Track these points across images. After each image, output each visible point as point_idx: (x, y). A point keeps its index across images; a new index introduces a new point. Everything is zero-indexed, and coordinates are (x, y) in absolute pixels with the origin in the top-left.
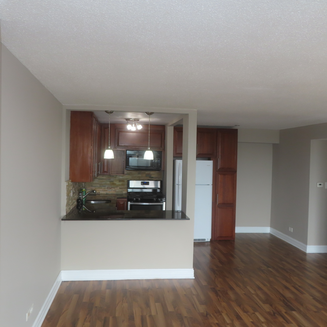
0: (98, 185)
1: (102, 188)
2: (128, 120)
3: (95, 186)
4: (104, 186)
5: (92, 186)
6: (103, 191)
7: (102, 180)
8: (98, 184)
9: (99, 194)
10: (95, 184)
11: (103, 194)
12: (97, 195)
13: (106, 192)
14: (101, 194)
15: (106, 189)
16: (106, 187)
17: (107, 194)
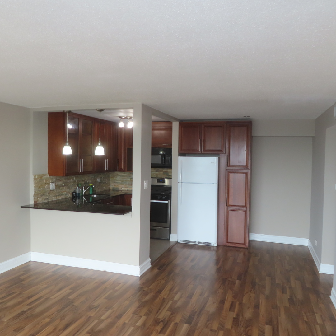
0: (120, 182)
1: (123, 185)
2: (120, 117)
3: (118, 183)
4: (125, 183)
5: (115, 182)
6: (124, 187)
7: (123, 177)
8: (120, 180)
9: (121, 190)
10: (118, 180)
11: (124, 190)
12: (119, 191)
13: (127, 188)
14: (123, 190)
15: (127, 186)
16: (127, 184)
17: (127, 191)
